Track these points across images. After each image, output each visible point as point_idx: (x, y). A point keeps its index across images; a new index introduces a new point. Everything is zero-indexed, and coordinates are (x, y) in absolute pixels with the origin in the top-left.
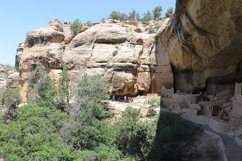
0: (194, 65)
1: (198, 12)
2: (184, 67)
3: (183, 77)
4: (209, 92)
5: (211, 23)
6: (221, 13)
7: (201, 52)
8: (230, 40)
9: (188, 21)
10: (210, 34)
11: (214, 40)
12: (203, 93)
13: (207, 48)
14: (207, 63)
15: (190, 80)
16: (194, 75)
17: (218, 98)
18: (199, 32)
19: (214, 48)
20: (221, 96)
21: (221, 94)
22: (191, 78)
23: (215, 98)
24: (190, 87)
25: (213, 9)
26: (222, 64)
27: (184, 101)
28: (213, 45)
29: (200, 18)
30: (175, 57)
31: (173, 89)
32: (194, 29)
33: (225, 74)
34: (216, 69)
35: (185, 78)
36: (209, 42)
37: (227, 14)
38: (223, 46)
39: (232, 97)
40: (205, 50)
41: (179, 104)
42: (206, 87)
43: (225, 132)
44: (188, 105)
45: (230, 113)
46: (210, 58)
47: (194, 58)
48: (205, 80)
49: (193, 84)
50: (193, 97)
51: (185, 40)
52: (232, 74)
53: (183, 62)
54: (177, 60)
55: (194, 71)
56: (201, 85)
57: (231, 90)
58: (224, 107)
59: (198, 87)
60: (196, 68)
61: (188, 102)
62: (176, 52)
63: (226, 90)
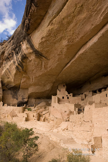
0: (23, 82)
1: (42, 39)
2: (13, 85)
4: (29, 105)
5: (49, 48)
6: (60, 41)
7: (31, 72)
8: (57, 63)
9: (28, 46)
10: (44, 58)
11: (45, 62)
12: (26, 105)
13: (38, 68)
14: (33, 82)
15: (16, 96)
16: (20, 91)
17: (38, 108)
18: (36, 55)
19: (43, 69)
20: (40, 107)
21: (39, 105)
22: (17, 94)
24: (16, 101)
25: (56, 37)
26: (43, 82)
27: (13, 112)
28: (43, 66)
29: (42, 43)
31: (2, 103)
32: (33, 52)
33: (43, 90)
34: (38, 87)
35: (11, 94)
36: (40, 64)
37: (65, 43)
38: (50, 67)
39: (48, 107)
40: (35, 70)
41: (10, 114)
42: (28, 101)
43: (51, 130)
44: (17, 115)
45: (49, 117)
46: (37, 77)
47: (24, 77)
48: (28, 95)
49: (18, 99)
50: (20, 108)
51: (21, 61)
52: (48, 90)
53: (14, 80)
54: (8, 78)
55: (20, 88)
56: (25, 99)
57: (46, 102)
58: (44, 114)
59: (22, 101)
60: (24, 85)
61: (17, 112)
62: (9, 72)
63: (42, 102)
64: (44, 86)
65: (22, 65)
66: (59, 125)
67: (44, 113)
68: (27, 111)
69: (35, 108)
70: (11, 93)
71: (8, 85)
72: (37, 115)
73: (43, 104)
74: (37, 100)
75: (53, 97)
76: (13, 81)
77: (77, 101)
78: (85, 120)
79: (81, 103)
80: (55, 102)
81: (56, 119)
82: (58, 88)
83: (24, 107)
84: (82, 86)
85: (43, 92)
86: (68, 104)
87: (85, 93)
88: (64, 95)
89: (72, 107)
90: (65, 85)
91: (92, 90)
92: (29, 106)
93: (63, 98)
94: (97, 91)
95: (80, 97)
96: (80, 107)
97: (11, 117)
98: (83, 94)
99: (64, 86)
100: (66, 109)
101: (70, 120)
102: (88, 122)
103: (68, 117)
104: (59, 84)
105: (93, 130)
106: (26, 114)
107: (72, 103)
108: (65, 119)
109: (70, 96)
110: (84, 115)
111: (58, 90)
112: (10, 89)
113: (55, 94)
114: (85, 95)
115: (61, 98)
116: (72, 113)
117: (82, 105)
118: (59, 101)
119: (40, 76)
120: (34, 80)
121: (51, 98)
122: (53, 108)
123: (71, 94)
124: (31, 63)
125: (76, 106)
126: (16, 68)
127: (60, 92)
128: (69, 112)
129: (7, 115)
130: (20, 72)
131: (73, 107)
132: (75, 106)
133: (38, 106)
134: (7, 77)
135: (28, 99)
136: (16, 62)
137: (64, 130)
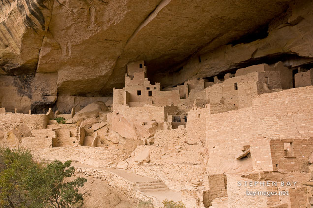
0: (44, 57)
2: (20, 63)
3: (12, 82)
4: (61, 110)
7: (63, 32)
8: (126, 12)
11: (98, 9)
12: (53, 111)
13: (80, 24)
14: (67, 55)
15: (26, 88)
16: (36, 78)
17: (81, 117)
19: (92, 26)
21: (83, 111)
22: (29, 85)
23: (76, 118)
24: (27, 102)
26: (92, 58)
27: (22, 125)
28: (93, 19)
30: (4, 40)
33: (94, 76)
34: (80, 67)
35: (15, 84)
36: (86, 13)
38: (108, 21)
39: (104, 114)
40: (73, 28)
41: (14, 131)
42: (56, 101)
43: (112, 164)
44: (30, 132)
45: (107, 137)
46: (77, 45)
47: (46, 44)
48: (57, 87)
49: (33, 97)
50: (40, 118)
51: (38, 6)
52: (105, 76)
53: (21, 52)
54: (7, 46)
55: (38, 71)
56: (48, 97)
57: (99, 104)
58: (95, 131)
59: (43, 101)
60: (46, 63)
61: (30, 127)
62: (8, 30)
63: (91, 104)
64: (96, 65)
65: (42, 14)
66: (130, 152)
67: (95, 127)
68: (54, 125)
69: (73, 116)
70: (14, 82)
71: (7, 62)
72: (79, 133)
73: (92, 107)
74: (78, 98)
75: (116, 92)
76: (19, 54)
77: (170, 100)
78: (189, 142)
79: (180, 104)
80: (121, 103)
81: (122, 140)
82: (127, 72)
83: (47, 114)
84: (182, 68)
85: (92, 80)
86: (151, 106)
87: (189, 82)
88: (142, 86)
89: (159, 114)
90: (143, 65)
91: (204, 75)
92: (59, 113)
93: (139, 93)
94: (215, 78)
95: (177, 92)
96: (177, 114)
97: (16, 139)
98: (183, 84)
99: (141, 66)
100: (146, 118)
101: (155, 142)
102: (196, 144)
103: (151, 135)
104: (130, 62)
105: (205, 161)
106: (53, 130)
107: (160, 105)
108: (144, 140)
109: (155, 88)
110: (186, 131)
111: (128, 75)
112: (12, 72)
113: (121, 86)
114: (188, 86)
115: (134, 93)
116: (159, 125)
117: (181, 108)
118: (130, 100)
119: (84, 42)
120: (70, 52)
121: (111, 95)
122: (115, 116)
123: (158, 85)
124: (63, 11)
125: (169, 110)
126: (24, 22)
127: (132, 79)
128: (153, 124)
129: (6, 134)
130: (36, 31)
131: (163, 113)
132: (166, 112)
133: (81, 112)
134: (4, 42)
135: (57, 96)
136: (26, 6)
137: (141, 164)
